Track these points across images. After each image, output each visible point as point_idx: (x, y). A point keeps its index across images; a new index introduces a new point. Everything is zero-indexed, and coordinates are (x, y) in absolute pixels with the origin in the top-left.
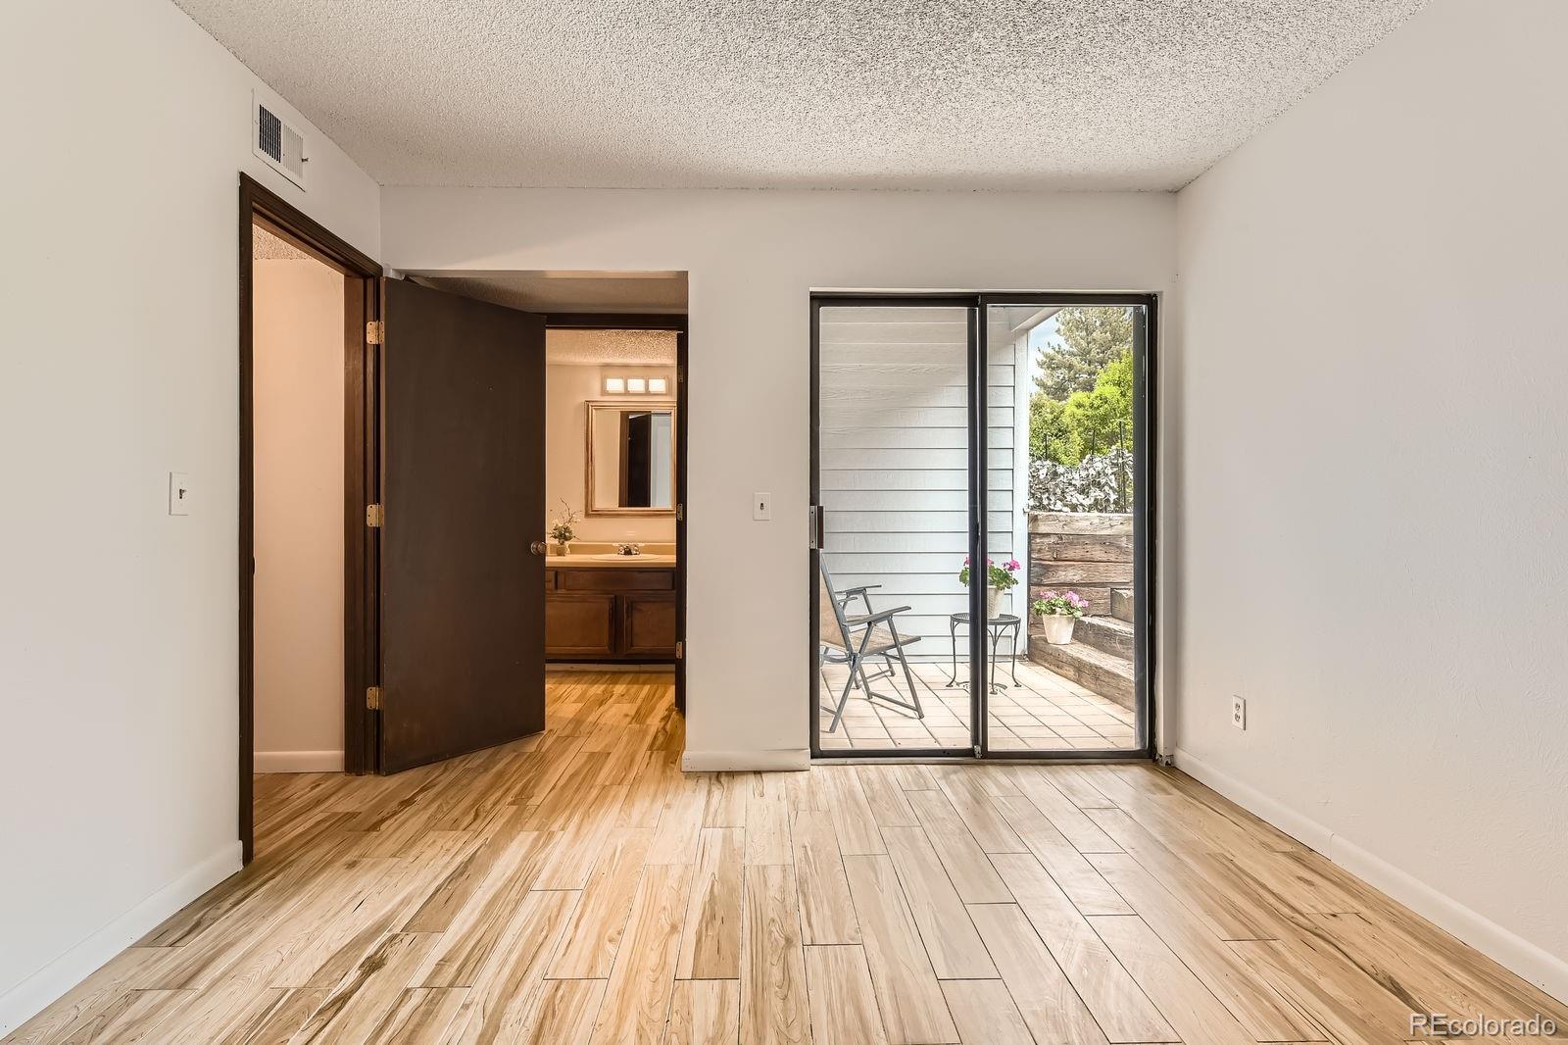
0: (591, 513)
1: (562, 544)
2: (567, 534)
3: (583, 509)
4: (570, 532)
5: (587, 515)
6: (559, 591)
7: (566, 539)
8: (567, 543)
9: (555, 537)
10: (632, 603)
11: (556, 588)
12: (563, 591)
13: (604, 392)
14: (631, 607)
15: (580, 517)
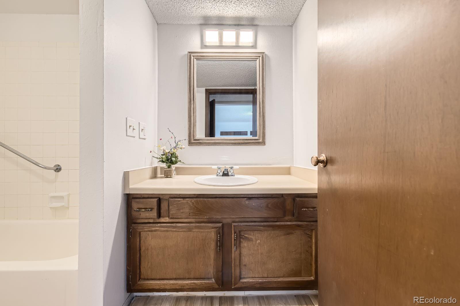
0: (193, 142)
1: (169, 167)
2: (174, 159)
3: (187, 138)
4: (176, 157)
5: (190, 143)
6: (162, 220)
7: (172, 163)
8: (173, 167)
9: (163, 162)
10: (240, 232)
11: (159, 216)
12: (167, 219)
13: (203, 46)
14: (240, 237)
15: (184, 144)
